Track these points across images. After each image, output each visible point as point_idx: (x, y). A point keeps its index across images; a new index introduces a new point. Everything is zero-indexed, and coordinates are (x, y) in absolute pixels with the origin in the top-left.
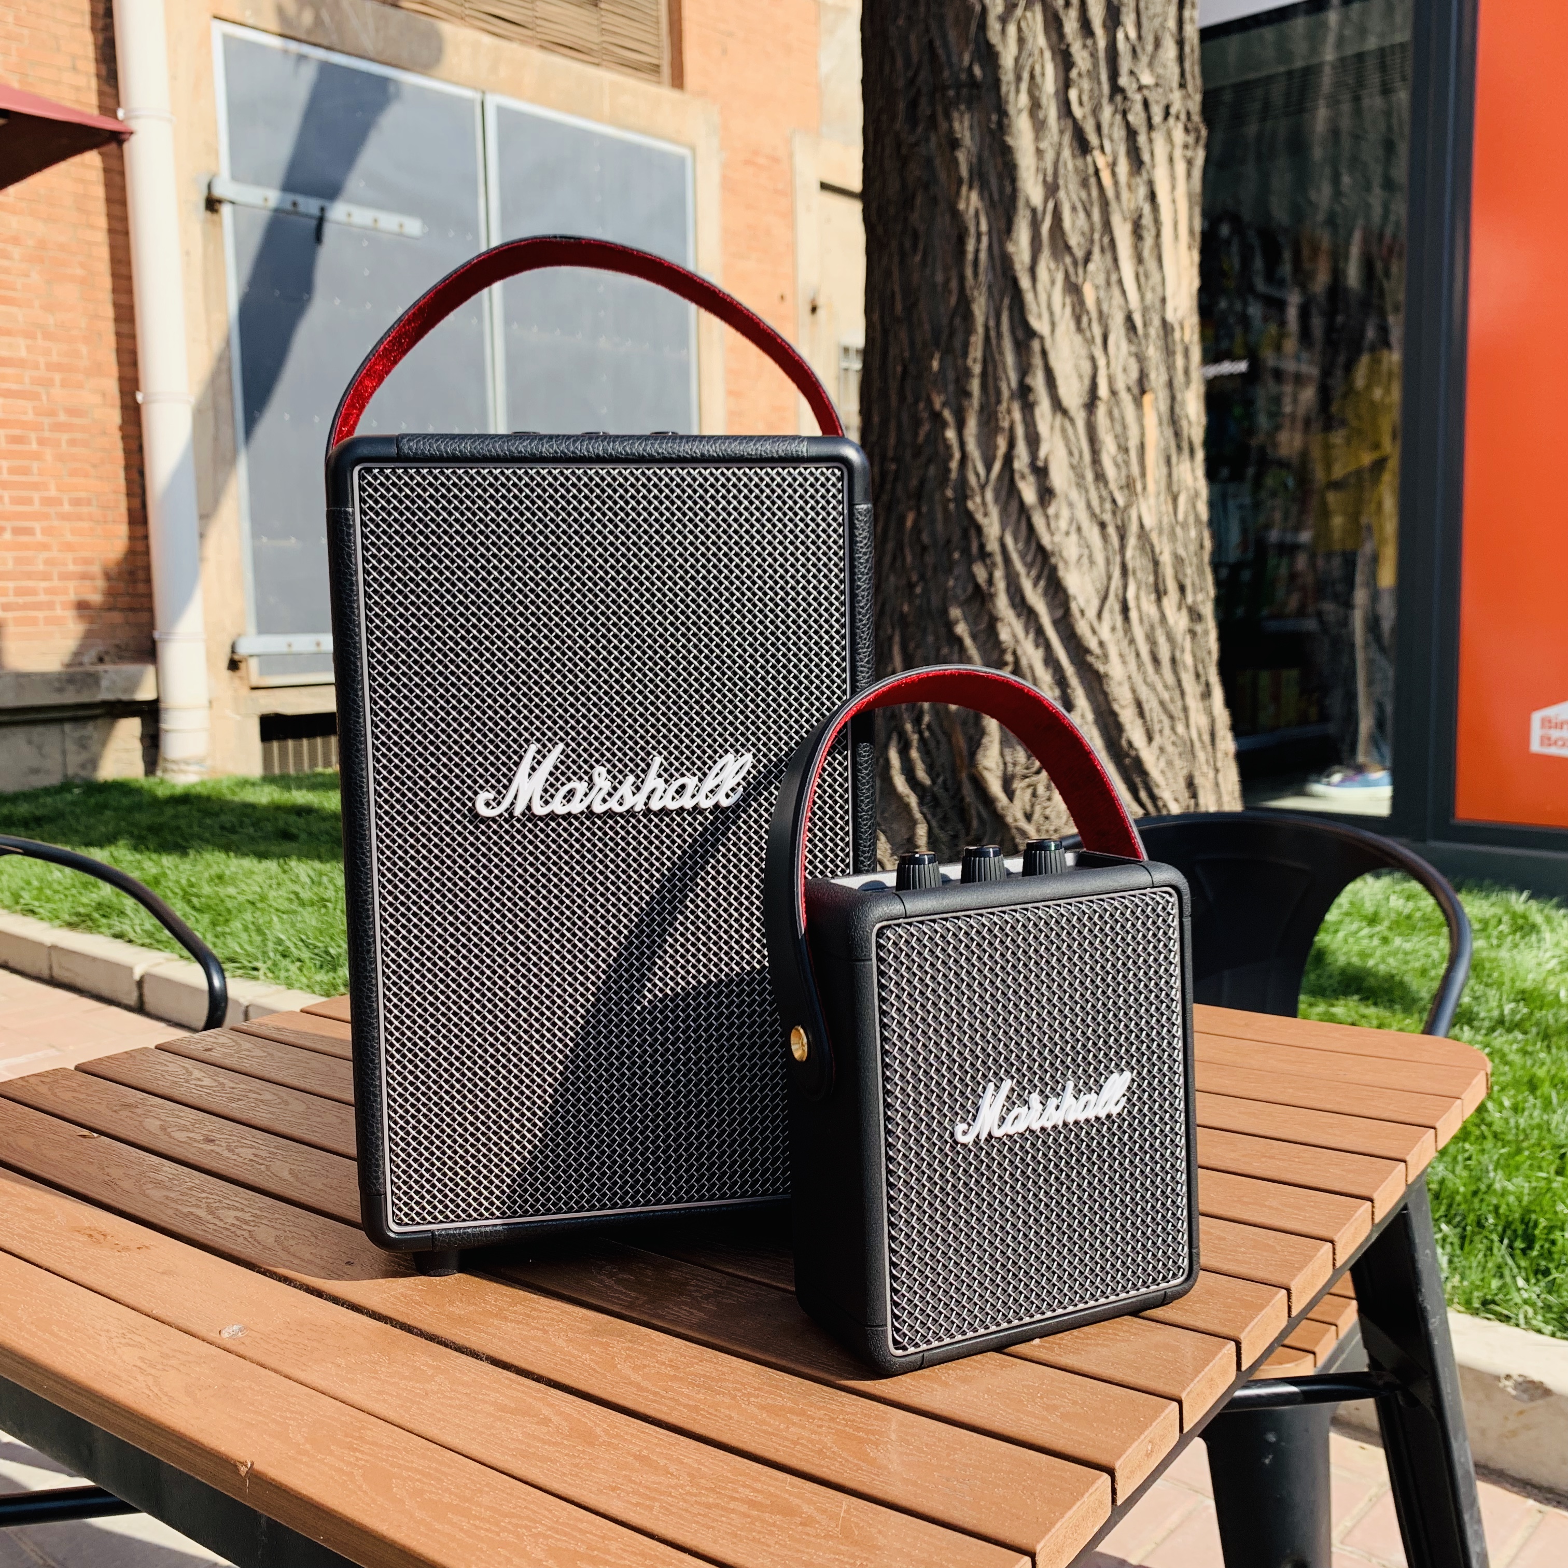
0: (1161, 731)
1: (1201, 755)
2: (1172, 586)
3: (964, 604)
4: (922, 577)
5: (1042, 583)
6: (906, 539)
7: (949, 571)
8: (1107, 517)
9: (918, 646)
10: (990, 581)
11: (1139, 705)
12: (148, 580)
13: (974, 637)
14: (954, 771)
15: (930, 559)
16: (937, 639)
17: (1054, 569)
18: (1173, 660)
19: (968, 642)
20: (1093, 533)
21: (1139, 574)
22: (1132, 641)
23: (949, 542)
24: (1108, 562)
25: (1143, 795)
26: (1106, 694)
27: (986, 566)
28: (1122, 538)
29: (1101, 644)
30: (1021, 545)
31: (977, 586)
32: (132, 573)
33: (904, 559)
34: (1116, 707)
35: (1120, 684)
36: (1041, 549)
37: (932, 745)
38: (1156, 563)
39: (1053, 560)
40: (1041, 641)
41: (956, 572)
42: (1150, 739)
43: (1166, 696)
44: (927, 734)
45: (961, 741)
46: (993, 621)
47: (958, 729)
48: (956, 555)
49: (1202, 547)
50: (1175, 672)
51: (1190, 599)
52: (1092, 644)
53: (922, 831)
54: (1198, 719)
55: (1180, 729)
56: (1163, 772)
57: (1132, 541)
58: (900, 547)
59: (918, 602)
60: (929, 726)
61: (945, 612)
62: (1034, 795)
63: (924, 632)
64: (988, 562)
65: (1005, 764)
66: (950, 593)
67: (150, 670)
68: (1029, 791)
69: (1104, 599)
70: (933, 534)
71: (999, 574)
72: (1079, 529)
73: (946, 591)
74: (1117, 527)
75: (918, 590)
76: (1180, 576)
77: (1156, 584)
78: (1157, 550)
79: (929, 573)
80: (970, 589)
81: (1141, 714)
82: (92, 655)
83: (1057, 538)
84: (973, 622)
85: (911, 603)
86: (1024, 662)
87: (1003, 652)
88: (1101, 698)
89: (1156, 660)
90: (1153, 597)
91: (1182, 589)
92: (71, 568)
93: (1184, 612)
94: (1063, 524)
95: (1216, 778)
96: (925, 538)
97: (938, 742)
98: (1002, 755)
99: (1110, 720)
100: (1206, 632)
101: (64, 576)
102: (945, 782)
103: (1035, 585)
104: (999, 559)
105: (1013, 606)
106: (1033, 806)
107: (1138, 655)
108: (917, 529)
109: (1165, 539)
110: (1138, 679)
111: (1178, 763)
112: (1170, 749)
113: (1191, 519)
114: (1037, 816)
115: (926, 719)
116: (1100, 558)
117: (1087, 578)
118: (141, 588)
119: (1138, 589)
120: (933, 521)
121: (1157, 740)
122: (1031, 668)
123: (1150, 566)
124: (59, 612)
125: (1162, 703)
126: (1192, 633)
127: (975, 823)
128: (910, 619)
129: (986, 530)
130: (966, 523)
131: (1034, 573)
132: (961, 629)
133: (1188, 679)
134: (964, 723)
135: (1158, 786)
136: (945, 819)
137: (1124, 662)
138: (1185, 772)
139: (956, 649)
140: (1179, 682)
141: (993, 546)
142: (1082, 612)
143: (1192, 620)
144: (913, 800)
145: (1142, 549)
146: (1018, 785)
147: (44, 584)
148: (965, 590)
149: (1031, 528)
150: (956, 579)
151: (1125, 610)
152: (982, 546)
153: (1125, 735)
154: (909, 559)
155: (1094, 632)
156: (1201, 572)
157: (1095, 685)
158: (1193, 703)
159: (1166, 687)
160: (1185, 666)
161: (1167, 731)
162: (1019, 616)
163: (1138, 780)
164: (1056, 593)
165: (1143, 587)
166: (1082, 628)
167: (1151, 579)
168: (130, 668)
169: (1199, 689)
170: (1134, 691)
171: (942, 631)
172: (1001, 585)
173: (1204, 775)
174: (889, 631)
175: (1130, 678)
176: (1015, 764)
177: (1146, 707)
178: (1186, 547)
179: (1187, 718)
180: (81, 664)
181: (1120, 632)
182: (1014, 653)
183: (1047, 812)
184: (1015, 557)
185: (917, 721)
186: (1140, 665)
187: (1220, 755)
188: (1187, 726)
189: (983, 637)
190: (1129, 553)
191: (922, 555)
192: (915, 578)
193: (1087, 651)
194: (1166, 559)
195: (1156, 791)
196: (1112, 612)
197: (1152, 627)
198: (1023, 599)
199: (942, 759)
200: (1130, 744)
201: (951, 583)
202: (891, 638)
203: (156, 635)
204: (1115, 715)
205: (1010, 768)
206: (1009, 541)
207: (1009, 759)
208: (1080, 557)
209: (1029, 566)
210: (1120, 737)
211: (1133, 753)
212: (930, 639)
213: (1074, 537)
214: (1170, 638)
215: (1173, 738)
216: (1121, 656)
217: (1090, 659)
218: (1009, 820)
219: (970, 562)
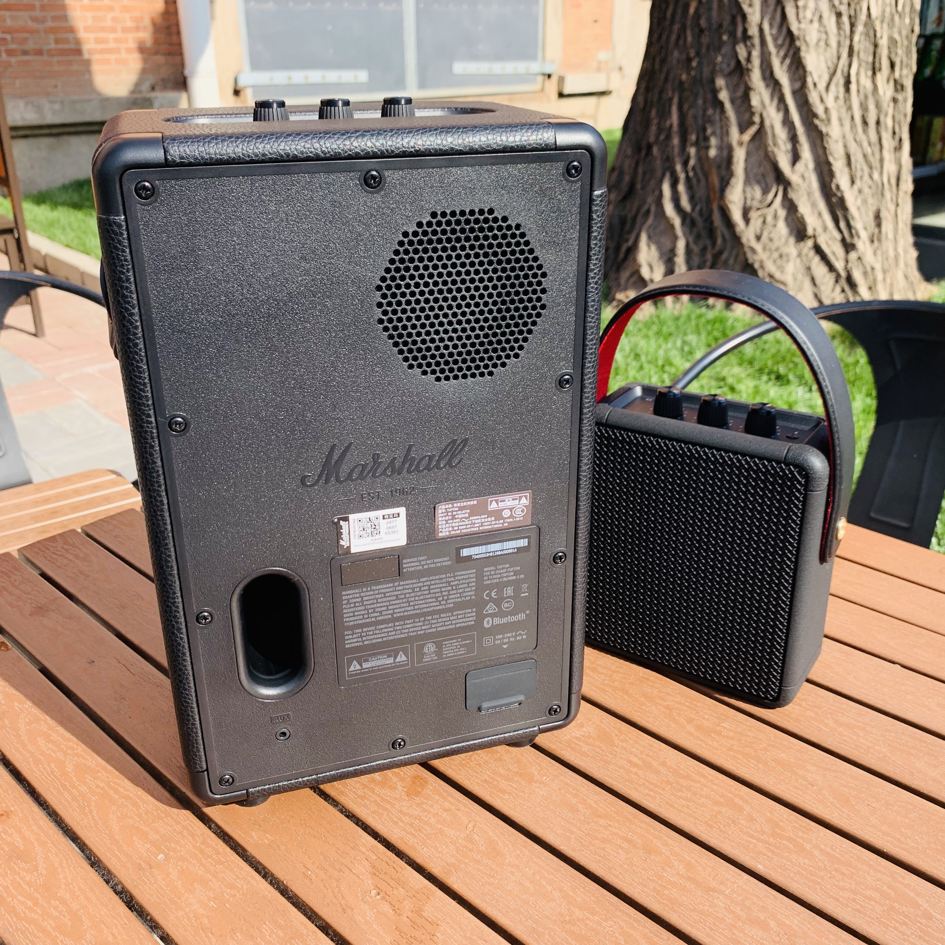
0: (861, 177)
1: (888, 195)
2: (885, 64)
3: (728, 76)
4: (698, 54)
5: (788, 61)
6: (689, 23)
7: (719, 49)
8: (843, 9)
9: (690, 107)
10: (749, 59)
11: (848, 157)
12: (179, 33)
13: (732, 101)
14: (709, 202)
15: (705, 40)
16: (705, 102)
17: (798, 50)
18: (878, 123)
19: (728, 106)
20: (830, 21)
21: (862, 55)
22: (850, 108)
23: (720, 26)
24: (839, 44)
25: (842, 225)
26: (825, 149)
27: (746, 46)
28: (852, 25)
29: (826, 110)
30: (774, 31)
31: (738, 62)
32: (168, 28)
33: (685, 38)
34: (831, 159)
35: (837, 141)
36: (790, 33)
37: (694, 181)
38: (876, 46)
39: (798, 43)
40: (782, 106)
41: (724, 50)
42: (853, 182)
43: (869, 151)
44: (691, 174)
45: (715, 180)
46: (748, 90)
47: (714, 171)
48: (725, 38)
49: (913, 31)
50: (878, 133)
51: (897, 75)
52: (819, 110)
53: (681, 245)
54: (890, 167)
55: (876, 176)
56: (859, 209)
57: (860, 28)
58: (683, 28)
59: (693, 73)
60: (694, 168)
61: (713, 81)
62: (764, 222)
63: (696, 96)
64: (748, 43)
65: (745, 198)
66: (717, 68)
67: (184, 96)
68: (760, 220)
69: (833, 75)
70: (709, 20)
71: (756, 54)
72: (821, 17)
73: (715, 64)
74: (850, 17)
75: (694, 64)
76: (893, 56)
77: (874, 63)
78: (878, 35)
79: (704, 50)
80: (733, 64)
81: (849, 163)
82: (146, 86)
83: (803, 26)
84: (732, 89)
85: (688, 74)
86: (767, 123)
87: (753, 114)
88: (820, 152)
89: (865, 123)
90: (870, 73)
91: (892, 65)
92: (129, 24)
93: (892, 83)
94: (809, 14)
95: (896, 211)
96: (703, 23)
97: (699, 181)
98: (744, 191)
99: (825, 168)
100: (905, 100)
101: (125, 30)
102: (701, 210)
103: (782, 63)
104: (757, 41)
105: (764, 78)
106: (762, 230)
107: (852, 118)
108: (697, 16)
109: (885, 26)
110: (850, 137)
111: (870, 201)
112: (866, 190)
113: (908, 9)
114: (764, 238)
115: (692, 162)
116: (833, 43)
117: (822, 58)
118: (175, 38)
119: (860, 65)
120: (710, 9)
121: (858, 182)
122: (772, 127)
123: (871, 48)
124: (124, 55)
125: (865, 156)
126: (895, 100)
127: (719, 241)
128: (686, 86)
129: (750, 18)
130: (734, 11)
131: (782, 53)
132: (724, 96)
133: (886, 137)
134: (719, 167)
135: (853, 218)
136: (698, 237)
137: (842, 125)
138: (874, 208)
139: (718, 111)
140: (880, 140)
141: (753, 31)
142: (815, 85)
143: (896, 90)
144: (677, 222)
145: (867, 34)
146: (753, 215)
147: (112, 36)
148: (729, 65)
149: (784, 16)
150: (724, 56)
151: (848, 83)
152: (745, 30)
153: (834, 181)
154: (689, 39)
155: (822, 100)
156: (908, 53)
157: (818, 142)
158: (888, 155)
159: (870, 144)
160: (886, 127)
161: (866, 177)
162: (767, 86)
163: (840, 214)
164: (797, 68)
165: (864, 64)
166: (813, 97)
167: (870, 59)
168: (171, 95)
169: (894, 143)
170: (845, 146)
171: (709, 96)
172: (756, 61)
173: (888, 210)
174: (670, 94)
175: (844, 137)
176: (752, 199)
177: (853, 159)
178: (900, 33)
179: (882, 167)
180: (140, 92)
181: (841, 101)
182: (761, 116)
183: (773, 235)
184: (769, 39)
185: (685, 163)
186: (853, 126)
187: (901, 194)
188: (881, 173)
189: (738, 102)
190: (856, 38)
191: (699, 37)
192: (692, 53)
193: (815, 116)
194: (884, 42)
195: (852, 222)
196: (837, 85)
197: (866, 97)
198: (772, 73)
199: (701, 192)
200: (838, 187)
201: (719, 59)
202: (671, 100)
203: (187, 72)
204: (829, 164)
205: (749, 202)
206: (766, 27)
207: (749, 195)
208: (819, 40)
209: (779, 47)
210: (831, 181)
211: (839, 194)
212: (700, 102)
213: (816, 24)
214: (878, 106)
215: (870, 182)
216: (840, 120)
217: (816, 122)
218: (744, 240)
219: (735, 43)
